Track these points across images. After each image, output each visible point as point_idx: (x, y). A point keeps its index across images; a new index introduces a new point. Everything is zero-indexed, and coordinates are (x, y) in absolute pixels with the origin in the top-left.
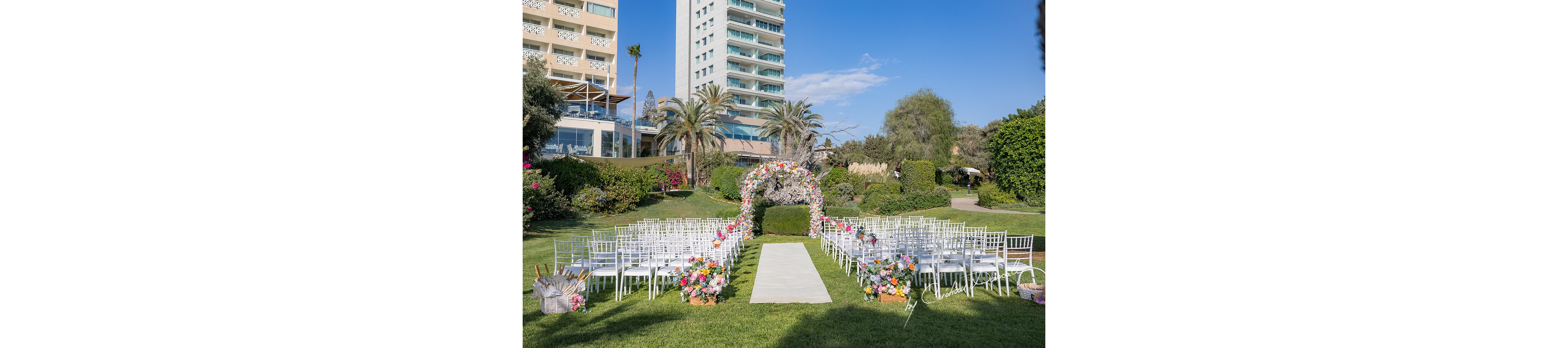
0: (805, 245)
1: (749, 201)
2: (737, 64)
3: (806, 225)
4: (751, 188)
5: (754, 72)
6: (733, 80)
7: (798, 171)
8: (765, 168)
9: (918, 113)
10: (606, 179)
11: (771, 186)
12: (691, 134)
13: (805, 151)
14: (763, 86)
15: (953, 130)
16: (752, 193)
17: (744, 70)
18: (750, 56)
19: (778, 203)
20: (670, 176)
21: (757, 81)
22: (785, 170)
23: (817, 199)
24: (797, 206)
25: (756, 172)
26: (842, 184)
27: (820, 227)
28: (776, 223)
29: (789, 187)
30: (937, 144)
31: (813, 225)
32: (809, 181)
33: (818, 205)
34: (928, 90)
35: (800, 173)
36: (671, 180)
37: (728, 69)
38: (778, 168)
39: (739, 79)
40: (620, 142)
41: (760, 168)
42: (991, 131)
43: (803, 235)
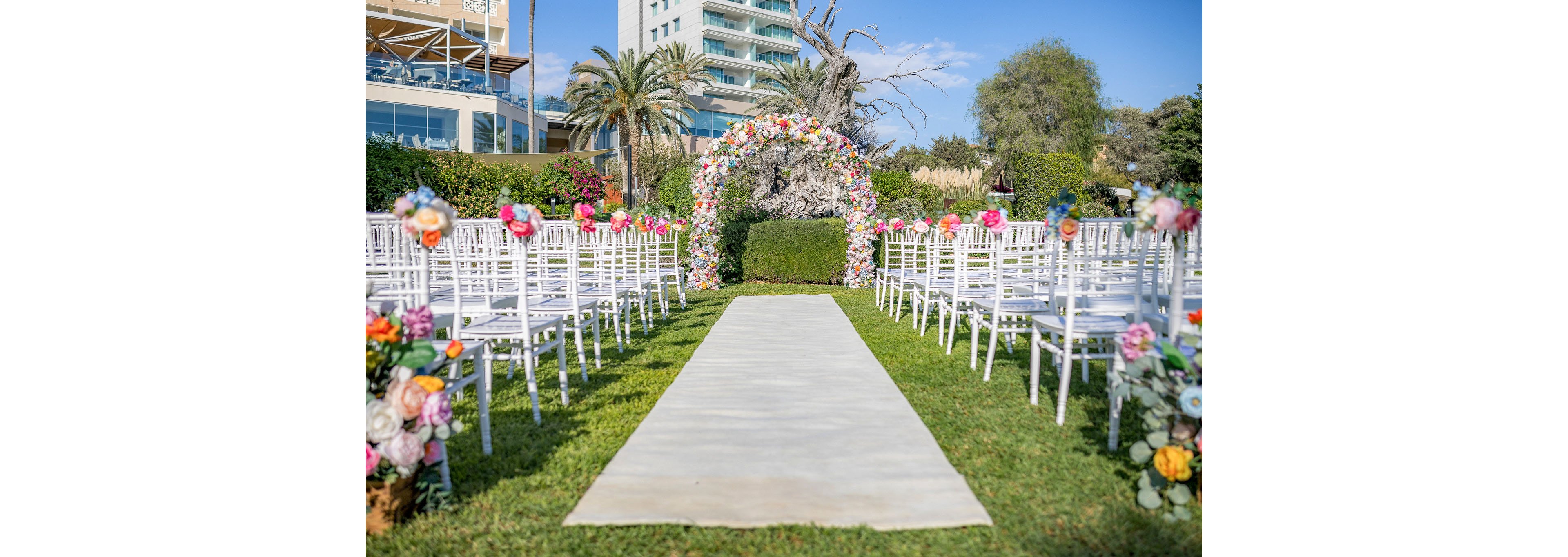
0: (835, 298)
1: (709, 204)
2: (721, 15)
3: (837, 261)
4: (713, 174)
5: (748, 30)
6: (714, 43)
7: (821, 138)
8: (746, 129)
9: (1039, 79)
10: (451, 182)
11: (764, 183)
12: (627, 112)
13: (837, 104)
14: (763, 54)
15: (1098, 115)
16: (717, 185)
17: (732, 27)
18: (741, 2)
19: (777, 213)
20: (579, 182)
21: (753, 44)
22: (790, 133)
23: (864, 200)
24: (819, 221)
25: (727, 137)
26: (902, 200)
27: (868, 263)
28: (772, 256)
29: (800, 183)
30: (1071, 137)
31: (854, 260)
32: (844, 159)
33: (865, 214)
34: (1056, 42)
35: (824, 142)
36: (581, 190)
37: (704, 24)
38: (776, 130)
39: (723, 42)
40: (508, 133)
41: (735, 130)
42: (1166, 117)
43: (831, 284)
